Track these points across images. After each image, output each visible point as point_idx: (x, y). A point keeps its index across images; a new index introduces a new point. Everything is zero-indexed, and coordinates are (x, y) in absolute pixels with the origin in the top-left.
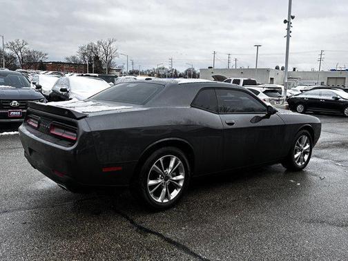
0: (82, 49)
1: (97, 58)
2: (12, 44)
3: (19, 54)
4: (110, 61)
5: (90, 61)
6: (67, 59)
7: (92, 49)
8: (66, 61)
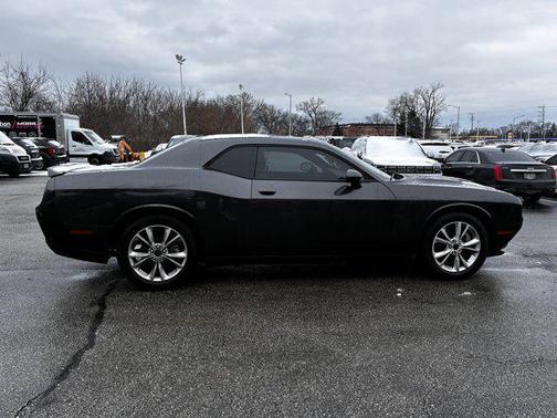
0: (393, 103)
1: (413, 114)
2: (306, 104)
3: (313, 115)
4: (432, 118)
5: (402, 118)
6: (367, 118)
7: (405, 101)
8: (365, 121)
